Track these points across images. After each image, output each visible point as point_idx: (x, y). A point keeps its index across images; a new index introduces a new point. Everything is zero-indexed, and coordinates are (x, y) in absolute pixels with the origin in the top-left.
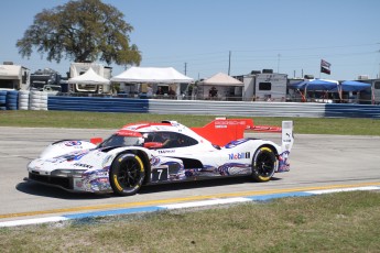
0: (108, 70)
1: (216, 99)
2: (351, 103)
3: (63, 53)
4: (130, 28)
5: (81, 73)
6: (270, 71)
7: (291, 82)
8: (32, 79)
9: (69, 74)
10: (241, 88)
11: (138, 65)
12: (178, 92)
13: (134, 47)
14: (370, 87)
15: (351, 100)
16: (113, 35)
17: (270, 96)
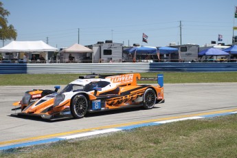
1: (72, 62)
2: (166, 62)
4: (7, 13)
6: (111, 42)
7: (125, 49)
10: (91, 54)
11: (15, 40)
12: (47, 58)
13: (11, 27)
14: (177, 51)
15: (165, 60)
17: (111, 59)
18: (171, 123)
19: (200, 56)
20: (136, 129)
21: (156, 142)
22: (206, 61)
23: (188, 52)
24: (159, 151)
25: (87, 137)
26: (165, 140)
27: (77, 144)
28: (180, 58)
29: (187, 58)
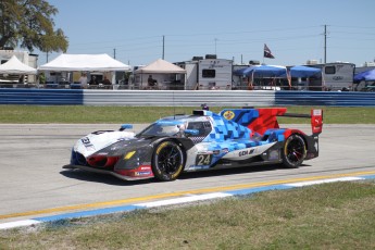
0: (34, 58)
1: (154, 88)
2: (300, 89)
4: (54, 11)
5: (3, 62)
6: (214, 57)
7: (236, 69)
10: (183, 75)
11: (65, 52)
12: (113, 81)
13: (59, 32)
14: (320, 73)
15: (300, 87)
16: (35, 19)
17: (214, 84)
18: (310, 186)
19: (357, 82)
20: (255, 194)
21: (288, 216)
22: (365, 89)
23: (337, 75)
24: (293, 230)
25: (179, 204)
26: (302, 213)
27: (163, 215)
28: (324, 84)
29: (336, 84)
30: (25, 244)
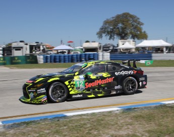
0: (134, 42)
3: (115, 36)
4: (142, 24)
5: (123, 44)
8: (103, 47)
9: (118, 45)
11: (146, 39)
13: (145, 32)
16: (136, 28)
30: (113, 118)
